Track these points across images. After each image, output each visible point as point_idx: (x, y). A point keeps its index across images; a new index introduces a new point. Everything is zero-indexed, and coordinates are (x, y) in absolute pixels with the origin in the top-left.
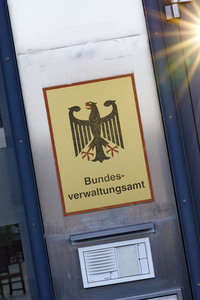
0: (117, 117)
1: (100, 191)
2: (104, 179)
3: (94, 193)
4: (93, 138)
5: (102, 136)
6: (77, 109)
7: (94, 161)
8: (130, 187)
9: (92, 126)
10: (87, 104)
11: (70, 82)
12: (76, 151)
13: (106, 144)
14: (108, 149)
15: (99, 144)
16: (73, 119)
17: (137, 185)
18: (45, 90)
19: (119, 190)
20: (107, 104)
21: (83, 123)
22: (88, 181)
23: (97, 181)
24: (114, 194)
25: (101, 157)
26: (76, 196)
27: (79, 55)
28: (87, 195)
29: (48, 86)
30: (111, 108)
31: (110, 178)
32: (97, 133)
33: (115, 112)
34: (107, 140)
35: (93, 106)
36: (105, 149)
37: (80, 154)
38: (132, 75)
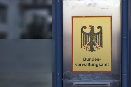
0: (102, 34)
1: (89, 64)
2: (92, 60)
3: (87, 65)
4: (90, 41)
5: (94, 41)
6: (85, 27)
7: (89, 51)
8: (103, 65)
9: (90, 36)
10: (90, 26)
11: (84, 16)
12: (82, 46)
13: (95, 45)
14: (96, 47)
15: (92, 44)
16: (82, 32)
17: (105, 65)
18: (72, 17)
19: (97, 65)
20: (99, 27)
21: (87, 34)
22: (85, 59)
23: (89, 60)
24: (95, 67)
25: (92, 50)
26: (79, 65)
27: (90, 5)
28: (83, 65)
29: (74, 16)
30: (100, 30)
31: (94, 59)
32: (92, 39)
33: (101, 31)
34: (96, 43)
35: (92, 28)
36: (94, 47)
37: (83, 47)
38: (111, 17)
